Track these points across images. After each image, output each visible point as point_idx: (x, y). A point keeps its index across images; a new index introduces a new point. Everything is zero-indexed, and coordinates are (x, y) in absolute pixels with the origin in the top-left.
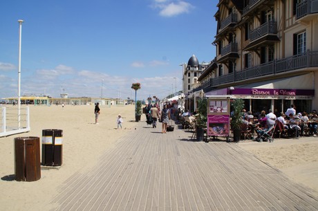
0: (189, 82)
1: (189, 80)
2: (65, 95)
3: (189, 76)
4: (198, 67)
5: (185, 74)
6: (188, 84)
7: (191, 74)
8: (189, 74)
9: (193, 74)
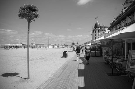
0: (96, 35)
1: (96, 34)
2: (33, 43)
3: (95, 32)
4: (100, 28)
5: (93, 31)
6: (95, 37)
7: (96, 31)
8: (95, 31)
9: (98, 31)
